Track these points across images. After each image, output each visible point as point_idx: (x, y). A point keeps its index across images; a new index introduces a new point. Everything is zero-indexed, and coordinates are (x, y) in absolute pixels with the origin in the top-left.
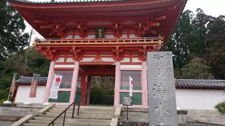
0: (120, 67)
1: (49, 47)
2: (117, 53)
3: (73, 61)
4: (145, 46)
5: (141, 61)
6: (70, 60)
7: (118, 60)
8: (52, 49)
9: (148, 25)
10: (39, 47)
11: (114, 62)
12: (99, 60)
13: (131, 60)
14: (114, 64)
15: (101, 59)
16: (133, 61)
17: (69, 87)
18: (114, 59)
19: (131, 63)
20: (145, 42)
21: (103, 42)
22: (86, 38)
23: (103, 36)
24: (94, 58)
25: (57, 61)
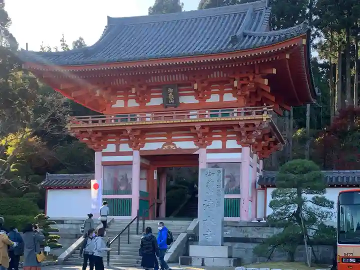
0: (206, 158)
1: (91, 130)
3: (131, 150)
4: (242, 124)
5: (240, 146)
6: (124, 147)
7: (202, 146)
8: (95, 132)
9: (251, 79)
10: (76, 130)
11: (196, 150)
12: (172, 147)
14: (196, 153)
15: (174, 144)
16: (228, 147)
17: (129, 192)
19: (224, 150)
20: (241, 117)
21: (174, 117)
22: (148, 104)
23: (176, 100)
24: (163, 143)
25: (104, 151)
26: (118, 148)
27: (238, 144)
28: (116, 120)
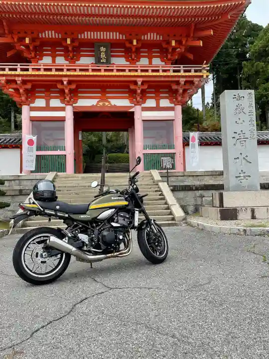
0: (141, 115)
1: (20, 78)
2: (139, 91)
3: (63, 105)
4: (182, 80)
5: (173, 105)
6: (55, 103)
7: (138, 103)
8: (24, 82)
9: (184, 42)
11: (132, 107)
12: (107, 104)
13: (158, 103)
14: (131, 110)
15: (109, 102)
16: (161, 105)
18: (131, 102)
19: (158, 108)
20: (182, 73)
21: (115, 71)
22: (78, 62)
23: (108, 59)
24: (98, 100)
25: (32, 105)
26: (48, 103)
27: (171, 103)
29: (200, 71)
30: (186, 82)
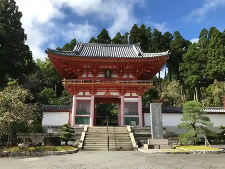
0: (123, 99)
2: (123, 90)
3: (90, 95)
4: (141, 87)
5: (137, 96)
6: (87, 94)
7: (122, 95)
8: (76, 87)
9: (142, 70)
10: (67, 85)
11: (119, 96)
12: (109, 94)
16: (133, 95)
17: (89, 113)
18: (119, 94)
19: (131, 97)
20: (141, 84)
22: (98, 77)
23: (110, 76)
24: (105, 93)
25: (78, 95)
26: (84, 94)
27: (137, 95)
28: (82, 82)
29: (149, 83)
30: (143, 87)
